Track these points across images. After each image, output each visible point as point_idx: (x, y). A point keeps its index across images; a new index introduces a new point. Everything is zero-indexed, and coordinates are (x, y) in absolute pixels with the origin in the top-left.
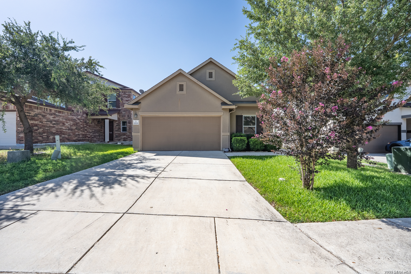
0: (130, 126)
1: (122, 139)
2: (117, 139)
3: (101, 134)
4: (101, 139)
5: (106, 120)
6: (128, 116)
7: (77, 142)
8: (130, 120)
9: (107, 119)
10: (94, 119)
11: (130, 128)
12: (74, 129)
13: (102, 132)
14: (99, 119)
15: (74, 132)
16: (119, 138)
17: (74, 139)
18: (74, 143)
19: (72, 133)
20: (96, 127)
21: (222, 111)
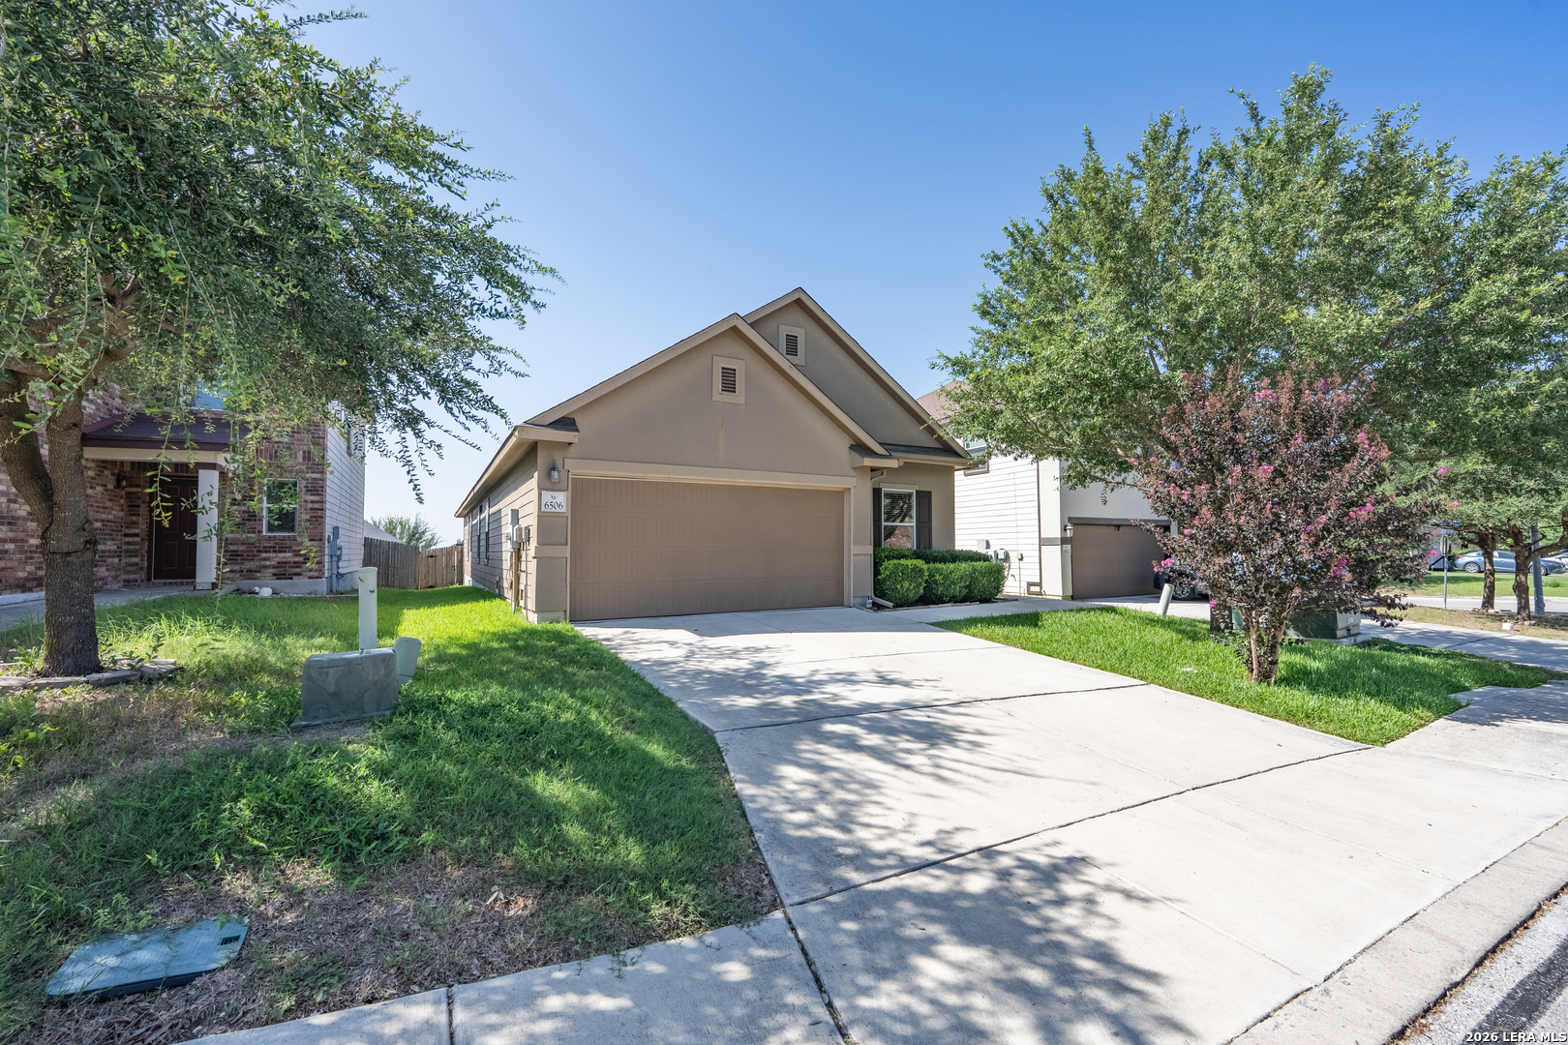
0: (316, 506)
1: (265, 567)
2: (237, 568)
3: (128, 543)
4: (129, 572)
5: (202, 473)
6: (308, 456)
7: (30, 590)
8: (318, 476)
9: (212, 466)
10: (104, 462)
11: (319, 513)
12: (25, 519)
13: (137, 535)
14: (122, 463)
15: (21, 535)
16: (248, 565)
17: (21, 574)
18: (20, 597)
19: (12, 541)
20: (108, 504)
21: (853, 473)
